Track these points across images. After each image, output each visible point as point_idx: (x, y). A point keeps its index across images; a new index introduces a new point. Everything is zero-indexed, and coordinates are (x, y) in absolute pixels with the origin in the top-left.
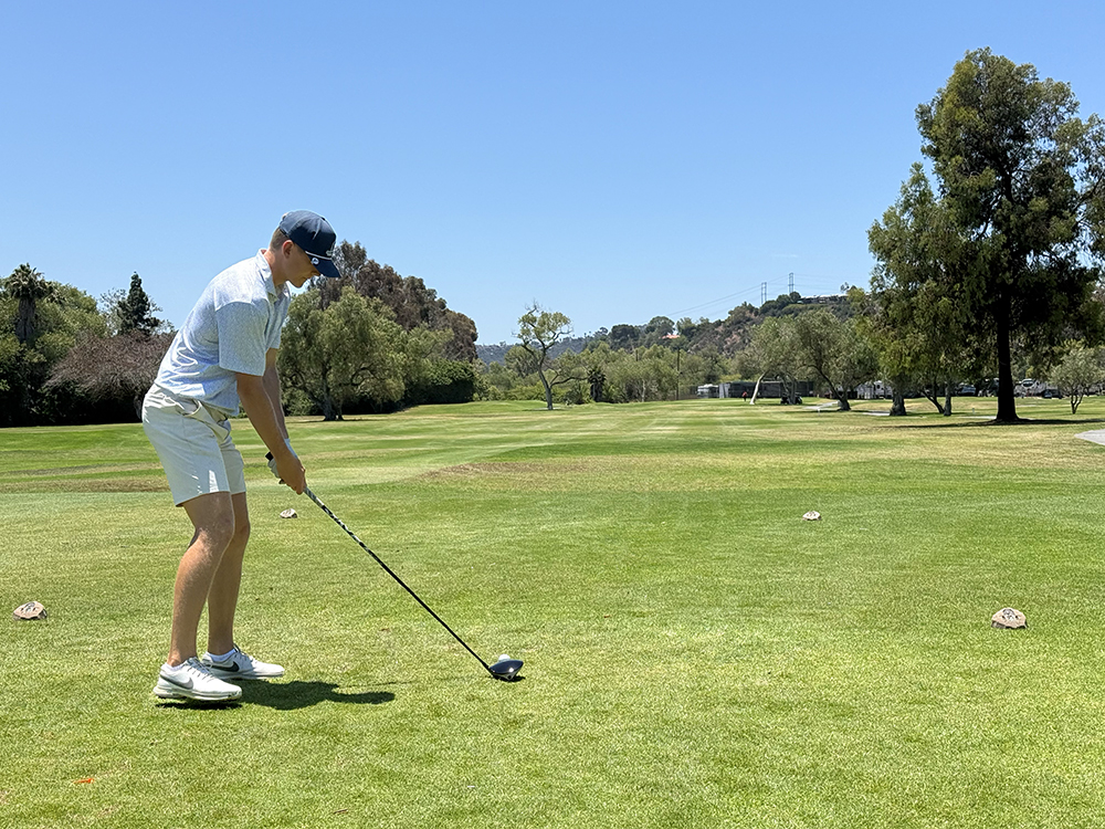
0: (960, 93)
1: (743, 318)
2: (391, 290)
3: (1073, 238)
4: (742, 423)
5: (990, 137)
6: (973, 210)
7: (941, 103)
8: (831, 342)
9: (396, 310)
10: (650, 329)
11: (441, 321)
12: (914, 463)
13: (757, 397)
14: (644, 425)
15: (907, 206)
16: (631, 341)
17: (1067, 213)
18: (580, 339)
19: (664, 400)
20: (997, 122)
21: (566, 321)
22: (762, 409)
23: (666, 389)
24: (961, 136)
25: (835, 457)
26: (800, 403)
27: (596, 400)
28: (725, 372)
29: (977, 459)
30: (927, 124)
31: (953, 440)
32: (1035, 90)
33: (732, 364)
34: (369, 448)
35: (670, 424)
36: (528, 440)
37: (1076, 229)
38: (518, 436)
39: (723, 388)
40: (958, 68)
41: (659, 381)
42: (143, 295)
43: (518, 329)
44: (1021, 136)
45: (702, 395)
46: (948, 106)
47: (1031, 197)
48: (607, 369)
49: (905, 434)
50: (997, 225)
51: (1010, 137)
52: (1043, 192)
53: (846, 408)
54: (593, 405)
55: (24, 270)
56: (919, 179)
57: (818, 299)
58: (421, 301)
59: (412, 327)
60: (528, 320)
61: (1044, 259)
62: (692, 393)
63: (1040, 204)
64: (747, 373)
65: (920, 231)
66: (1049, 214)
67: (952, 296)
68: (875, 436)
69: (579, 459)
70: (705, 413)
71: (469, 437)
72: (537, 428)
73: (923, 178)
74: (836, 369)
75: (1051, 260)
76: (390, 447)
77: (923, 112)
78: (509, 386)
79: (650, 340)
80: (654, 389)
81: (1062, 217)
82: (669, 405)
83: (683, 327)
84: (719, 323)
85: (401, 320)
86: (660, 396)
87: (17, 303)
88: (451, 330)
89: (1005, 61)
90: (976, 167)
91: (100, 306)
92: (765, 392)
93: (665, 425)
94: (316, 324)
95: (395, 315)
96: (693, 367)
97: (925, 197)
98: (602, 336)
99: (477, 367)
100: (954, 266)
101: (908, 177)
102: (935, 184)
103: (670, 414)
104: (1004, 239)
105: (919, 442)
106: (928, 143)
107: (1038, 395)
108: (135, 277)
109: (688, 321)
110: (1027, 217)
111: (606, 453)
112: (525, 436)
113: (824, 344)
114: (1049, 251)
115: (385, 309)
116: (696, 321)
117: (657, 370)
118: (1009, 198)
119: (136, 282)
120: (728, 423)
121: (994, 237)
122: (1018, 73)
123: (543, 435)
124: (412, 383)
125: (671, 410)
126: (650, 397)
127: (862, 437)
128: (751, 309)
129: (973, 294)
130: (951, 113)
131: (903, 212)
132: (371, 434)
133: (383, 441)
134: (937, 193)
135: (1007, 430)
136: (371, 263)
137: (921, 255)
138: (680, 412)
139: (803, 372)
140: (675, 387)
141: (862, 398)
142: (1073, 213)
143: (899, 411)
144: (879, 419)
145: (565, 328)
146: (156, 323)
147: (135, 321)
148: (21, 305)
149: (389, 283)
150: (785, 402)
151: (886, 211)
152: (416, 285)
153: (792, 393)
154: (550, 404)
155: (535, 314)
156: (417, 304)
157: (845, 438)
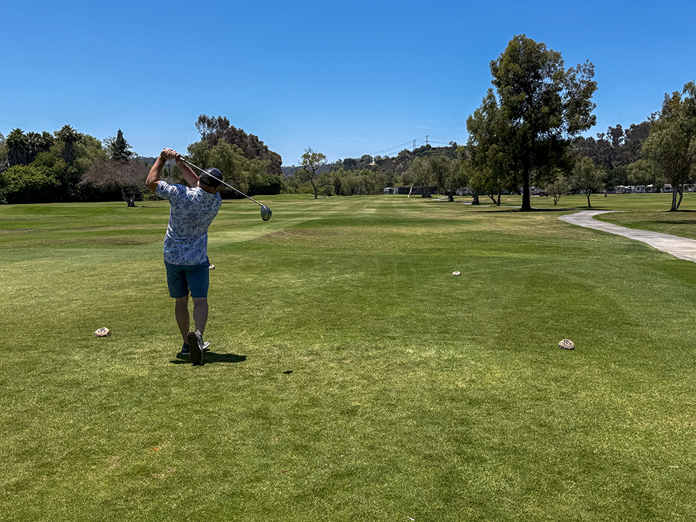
0: (511, 56)
1: (405, 156)
2: (241, 141)
3: (559, 125)
4: (405, 208)
5: (523, 77)
6: (514, 111)
7: (502, 60)
8: (446, 170)
9: (244, 150)
10: (362, 161)
11: (265, 156)
12: (488, 233)
13: (412, 194)
14: (361, 208)
15: (485, 109)
16: (353, 166)
17: (557, 113)
18: (329, 165)
19: (368, 194)
20: (527, 70)
21: (324, 157)
22: (414, 200)
23: (369, 189)
24: (511, 76)
25: (452, 229)
26: (431, 197)
27: (337, 194)
28: (396, 182)
29: (516, 231)
30: (495, 71)
31: (504, 219)
32: (545, 55)
33: (399, 178)
34: (234, 218)
35: (372, 208)
36: (309, 216)
37: (561, 121)
38: (302, 213)
39: (396, 190)
40: (510, 44)
41: (366, 186)
42: (123, 140)
43: (302, 161)
44: (538, 77)
45: (386, 192)
46: (505, 62)
47: (541, 106)
48: (342, 179)
49: (481, 216)
50: (525, 119)
51: (533, 77)
52: (546, 104)
53: (452, 200)
54: (336, 196)
55: (67, 128)
56: (491, 96)
57: (439, 148)
58: (255, 146)
59: (252, 158)
60: (306, 156)
61: (546, 135)
62: (381, 192)
63: (546, 109)
64: (406, 182)
65: (490, 121)
66: (549, 114)
67: (504, 152)
68: (468, 217)
69: (335, 229)
70: (388, 202)
71: (281, 213)
72: (311, 208)
73: (493, 96)
74: (448, 182)
75: (549, 135)
76: (244, 218)
77: (493, 64)
78: (297, 187)
79: (362, 166)
80: (364, 189)
81: (554, 115)
82: (371, 197)
83: (377, 160)
84: (393, 158)
85: (246, 155)
86: (367, 193)
87: (64, 143)
88: (270, 160)
89: (532, 41)
90: (517, 91)
91: (103, 145)
92: (415, 192)
93: (370, 208)
94: (207, 156)
95: (244, 153)
96: (382, 180)
97: (493, 104)
98: (339, 163)
99: (281, 177)
100: (505, 137)
101: (486, 95)
102: (498, 99)
103: (372, 202)
104: (529, 125)
105: (489, 221)
106: (495, 79)
107: (537, 194)
108: (120, 132)
109: (379, 157)
110: (539, 115)
111: (347, 225)
112: (306, 213)
113: (443, 171)
114: (548, 131)
115: (239, 149)
116: (383, 157)
117: (365, 180)
118: (531, 106)
119: (120, 134)
120: (399, 207)
121: (524, 124)
122: (538, 47)
123: (315, 213)
124: (252, 185)
125: (372, 199)
126: (362, 193)
127: (462, 218)
128: (408, 152)
129: (514, 151)
130: (506, 66)
131: (483, 112)
132: (234, 210)
133: (241, 215)
134: (499, 103)
135: (527, 215)
136: (232, 127)
137: (491, 132)
138: (376, 201)
139: (433, 183)
140: (374, 189)
141: (458, 195)
142: (560, 114)
143: (476, 203)
144: (467, 206)
145: (323, 161)
146: (130, 153)
147: (120, 153)
148: (66, 145)
149: (241, 137)
150: (423, 197)
151: (475, 110)
152: (254, 139)
153: (427, 192)
154: (316, 196)
155: (309, 154)
156: (254, 148)
157: (455, 218)
